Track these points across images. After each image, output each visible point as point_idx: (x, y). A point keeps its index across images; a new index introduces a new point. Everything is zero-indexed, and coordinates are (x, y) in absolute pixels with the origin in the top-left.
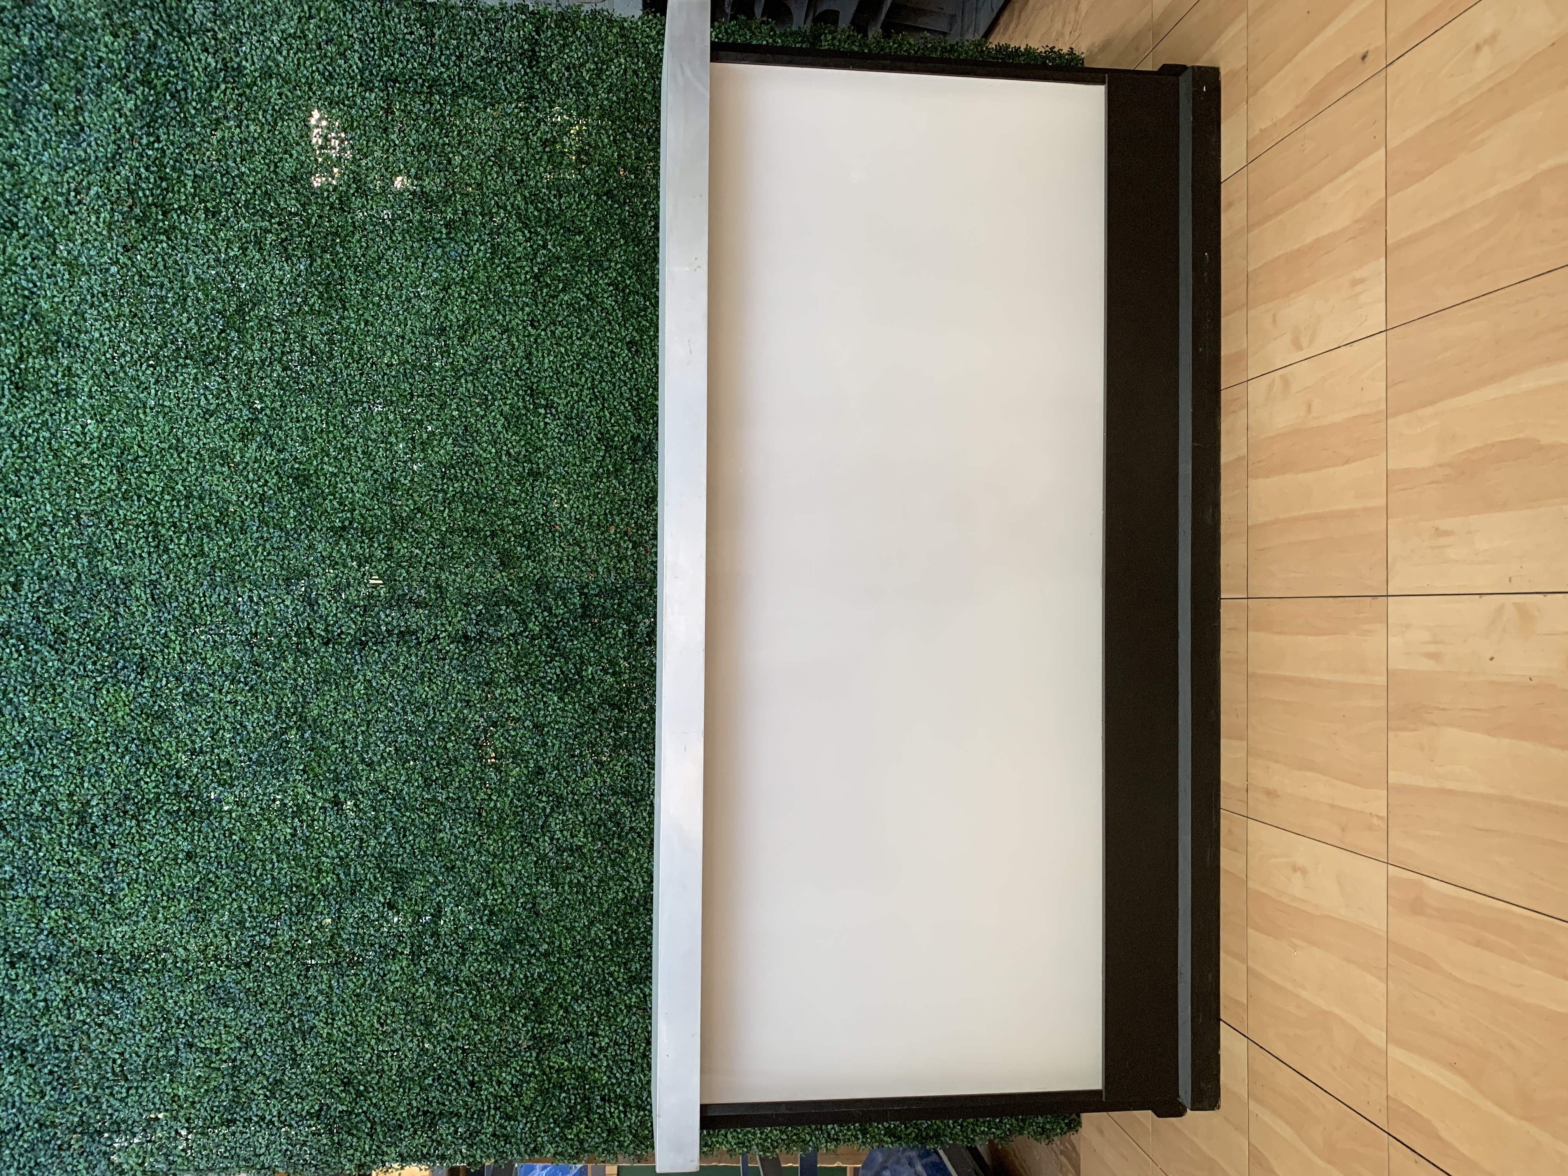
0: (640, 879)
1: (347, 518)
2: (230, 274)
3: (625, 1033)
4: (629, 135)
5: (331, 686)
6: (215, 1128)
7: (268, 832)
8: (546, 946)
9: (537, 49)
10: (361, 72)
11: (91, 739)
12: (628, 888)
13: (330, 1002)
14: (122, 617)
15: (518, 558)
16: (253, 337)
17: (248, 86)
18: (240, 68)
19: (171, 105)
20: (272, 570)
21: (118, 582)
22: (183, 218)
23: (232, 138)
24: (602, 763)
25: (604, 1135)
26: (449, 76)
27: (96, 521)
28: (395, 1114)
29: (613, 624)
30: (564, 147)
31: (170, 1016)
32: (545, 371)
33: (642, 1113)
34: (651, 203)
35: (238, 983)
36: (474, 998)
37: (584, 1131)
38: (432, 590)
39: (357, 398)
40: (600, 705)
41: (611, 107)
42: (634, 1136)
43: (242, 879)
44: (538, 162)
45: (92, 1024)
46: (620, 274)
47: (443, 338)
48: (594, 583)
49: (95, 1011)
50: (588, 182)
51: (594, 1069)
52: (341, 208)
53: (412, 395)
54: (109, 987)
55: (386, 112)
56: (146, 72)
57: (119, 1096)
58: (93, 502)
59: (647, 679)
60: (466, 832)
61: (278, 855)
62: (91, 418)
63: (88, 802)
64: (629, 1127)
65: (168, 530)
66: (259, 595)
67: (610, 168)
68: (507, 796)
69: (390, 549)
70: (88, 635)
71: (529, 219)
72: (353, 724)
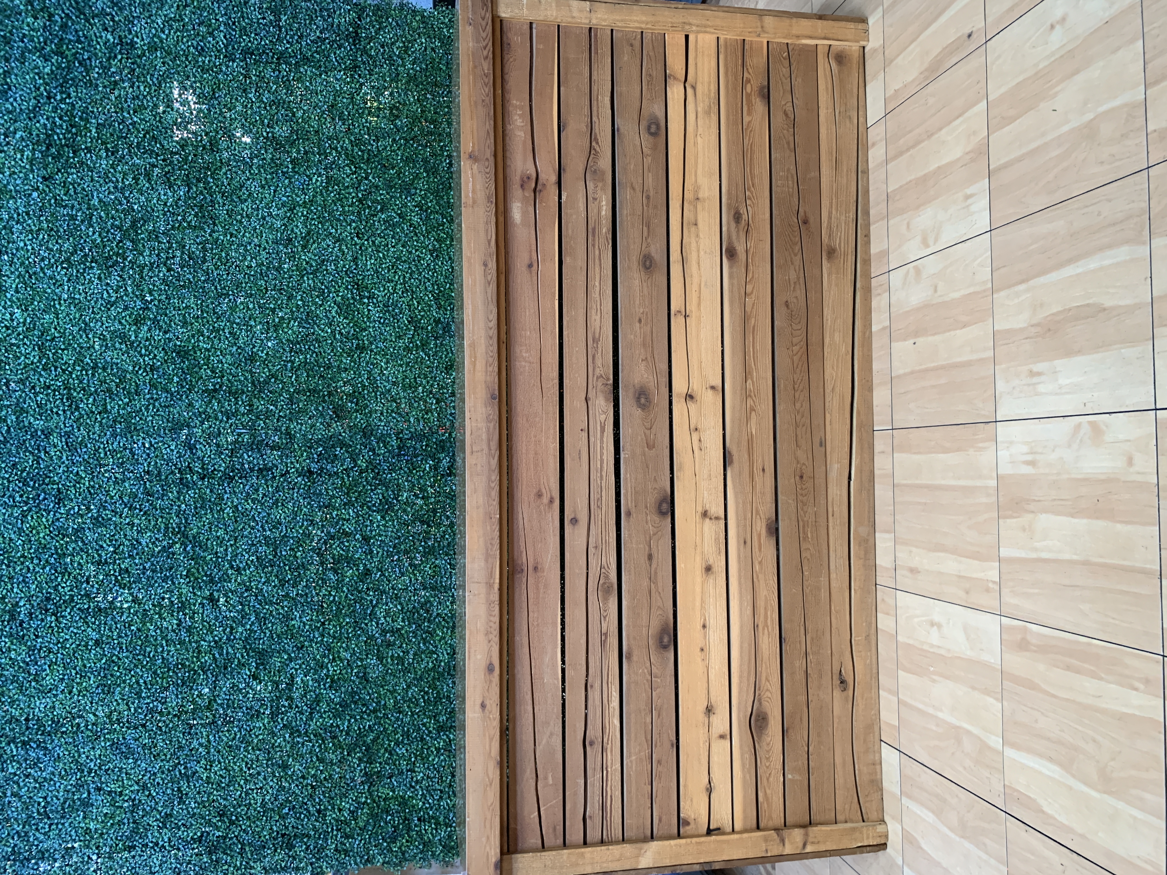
0: (445, 653)
1: (218, 383)
2: (126, 198)
3: (435, 769)
4: (428, 96)
5: (207, 510)
6: (119, 853)
7: (159, 623)
8: (374, 705)
9: (359, 31)
10: (226, 47)
11: (19, 555)
12: (436, 659)
13: (208, 753)
14: (43, 460)
15: (349, 412)
16: (144, 246)
17: (139, 57)
18: (132, 44)
19: (79, 70)
20: (161, 422)
21: (39, 433)
22: (89, 155)
23: (127, 95)
24: (415, 566)
25: (421, 847)
26: (293, 51)
27: (22, 387)
28: (260, 837)
29: (422, 461)
30: (380, 103)
31: (83, 767)
32: (368, 270)
33: (449, 829)
34: (446, 146)
35: (136, 740)
36: (320, 746)
37: (405, 844)
38: (283, 436)
39: (225, 292)
40: (413, 522)
41: (415, 75)
42: (443, 847)
43: (139, 660)
44: (361, 116)
45: (22, 775)
46: (423, 198)
47: (290, 246)
48: (407, 430)
49: (24, 765)
50: (398, 131)
51: (412, 798)
52: (212, 149)
53: (266, 289)
54: (35, 746)
55: (245, 77)
56: (59, 46)
57: (43, 831)
58: (19, 372)
59: (448, 501)
60: (312, 620)
61: (167, 641)
62: (18, 308)
63: (17, 603)
64: (440, 840)
65: (78, 393)
66: (150, 442)
67: (415, 120)
68: (344, 592)
69: (251, 405)
70: (16, 474)
71: (354, 157)
72: (223, 538)
